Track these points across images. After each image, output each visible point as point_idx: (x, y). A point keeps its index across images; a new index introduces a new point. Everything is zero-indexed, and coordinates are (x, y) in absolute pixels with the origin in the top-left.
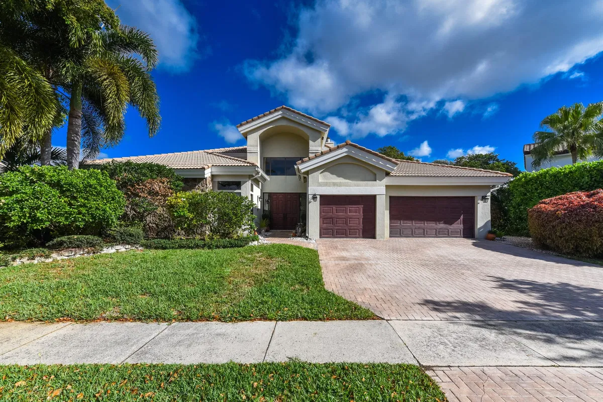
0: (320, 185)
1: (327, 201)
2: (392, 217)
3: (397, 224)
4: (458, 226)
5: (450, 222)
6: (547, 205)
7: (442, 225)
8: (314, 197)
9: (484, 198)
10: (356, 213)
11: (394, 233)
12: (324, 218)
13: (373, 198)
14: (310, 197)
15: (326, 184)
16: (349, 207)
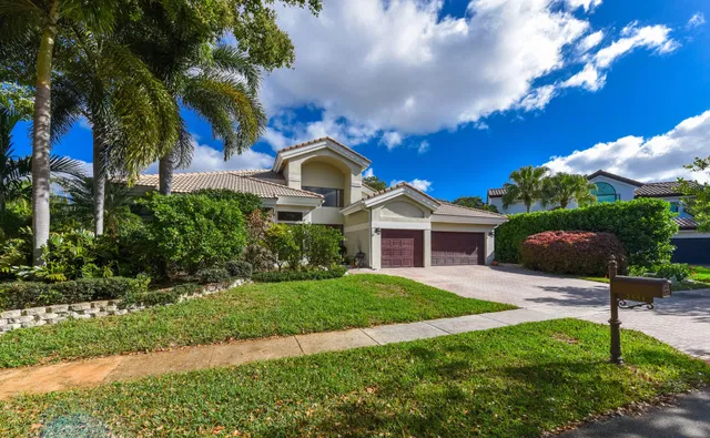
0: (380, 219)
1: (387, 234)
2: (433, 249)
3: (436, 254)
4: (474, 256)
5: (469, 253)
6: (534, 239)
7: (464, 256)
8: (377, 230)
9: (490, 234)
10: (408, 244)
11: (435, 262)
12: (385, 251)
13: (421, 233)
14: (373, 230)
15: (387, 219)
16: (403, 240)
